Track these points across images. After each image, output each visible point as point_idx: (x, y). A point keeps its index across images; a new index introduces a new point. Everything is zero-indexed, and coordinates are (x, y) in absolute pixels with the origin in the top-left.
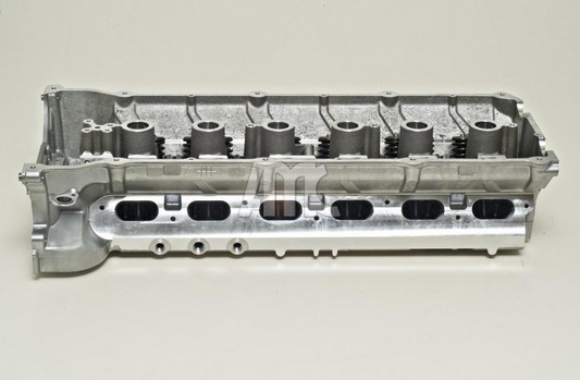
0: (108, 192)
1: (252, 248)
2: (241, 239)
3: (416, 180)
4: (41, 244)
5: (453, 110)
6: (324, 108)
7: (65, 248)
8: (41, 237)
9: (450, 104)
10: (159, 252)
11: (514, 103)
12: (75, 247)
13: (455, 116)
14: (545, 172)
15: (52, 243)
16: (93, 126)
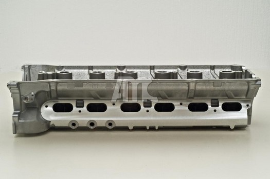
0: (49, 98)
1: (117, 125)
2: (112, 120)
3: (194, 89)
4: (17, 118)
5: (213, 71)
6: (152, 71)
7: (28, 121)
8: (17, 115)
9: (211, 69)
10: (73, 127)
11: (241, 67)
12: (33, 120)
13: (214, 74)
14: (255, 84)
15: (22, 119)
16: (44, 72)
